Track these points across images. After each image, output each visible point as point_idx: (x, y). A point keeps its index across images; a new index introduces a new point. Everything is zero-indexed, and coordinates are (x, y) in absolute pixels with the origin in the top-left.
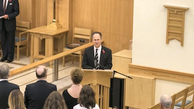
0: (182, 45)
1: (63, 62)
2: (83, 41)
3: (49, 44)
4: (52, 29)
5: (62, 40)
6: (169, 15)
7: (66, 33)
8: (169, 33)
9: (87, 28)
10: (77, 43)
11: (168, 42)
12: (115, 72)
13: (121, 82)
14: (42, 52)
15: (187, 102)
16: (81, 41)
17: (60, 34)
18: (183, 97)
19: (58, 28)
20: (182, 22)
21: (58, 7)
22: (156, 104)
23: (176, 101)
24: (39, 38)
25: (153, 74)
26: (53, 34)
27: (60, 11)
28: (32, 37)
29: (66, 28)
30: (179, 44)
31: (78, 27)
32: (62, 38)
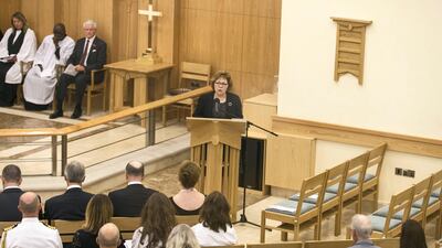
0: (361, 83)
1: (164, 115)
2: (195, 84)
3: (141, 87)
4: (146, 64)
5: (161, 81)
6: (340, 33)
7: (169, 70)
8: (339, 63)
9: (203, 63)
10: (186, 87)
11: (337, 78)
12: (249, 123)
13: (260, 145)
14: (129, 102)
15: (366, 177)
16: (193, 85)
17: (158, 72)
18: (360, 166)
19: (155, 62)
20: (361, 45)
21: (156, 28)
22: (317, 174)
23: (350, 171)
24: (124, 78)
25: (312, 132)
26: (146, 71)
27: (159, 34)
28: (112, 76)
29: (168, 62)
30: (356, 80)
31: (187, 61)
32: (162, 77)
